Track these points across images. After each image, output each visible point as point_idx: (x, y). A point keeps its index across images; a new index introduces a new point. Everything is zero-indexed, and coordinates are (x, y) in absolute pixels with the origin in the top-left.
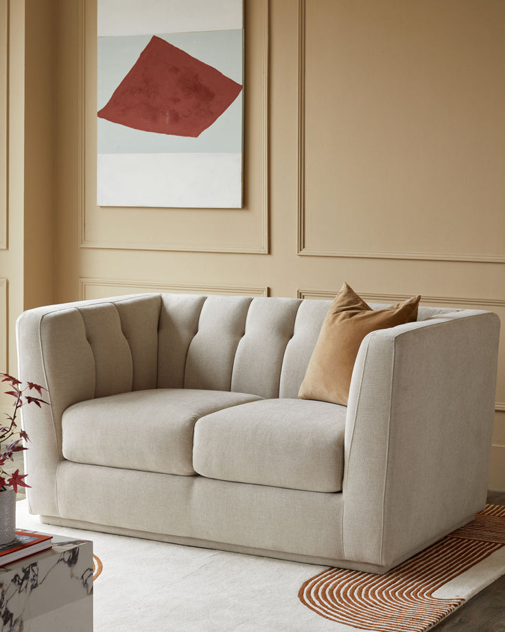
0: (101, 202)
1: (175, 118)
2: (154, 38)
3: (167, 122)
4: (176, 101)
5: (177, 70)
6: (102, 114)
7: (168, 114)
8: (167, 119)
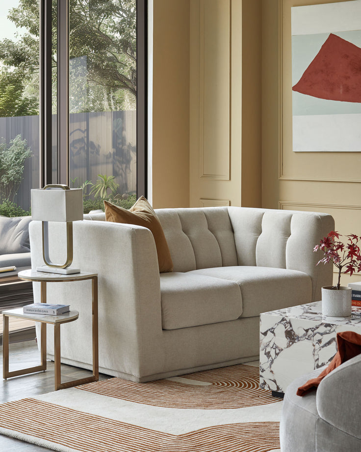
0: (295, 148)
1: (347, 90)
2: (331, 35)
3: (341, 93)
4: (347, 78)
5: (347, 56)
6: (295, 88)
7: (341, 87)
8: (341, 91)
